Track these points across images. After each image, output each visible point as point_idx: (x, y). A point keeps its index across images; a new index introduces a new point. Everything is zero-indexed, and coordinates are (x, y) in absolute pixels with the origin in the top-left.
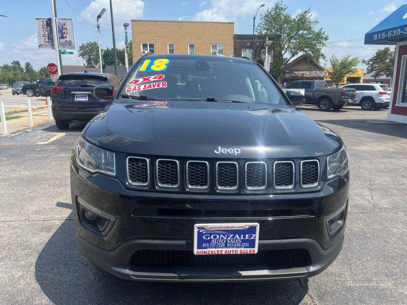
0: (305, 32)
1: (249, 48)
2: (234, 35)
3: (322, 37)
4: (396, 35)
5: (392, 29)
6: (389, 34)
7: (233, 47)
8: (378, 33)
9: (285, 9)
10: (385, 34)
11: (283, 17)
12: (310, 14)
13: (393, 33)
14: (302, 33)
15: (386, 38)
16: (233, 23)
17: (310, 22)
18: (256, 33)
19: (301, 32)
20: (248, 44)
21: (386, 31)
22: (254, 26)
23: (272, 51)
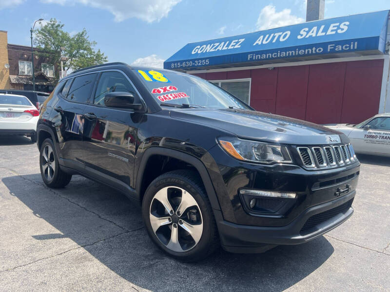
0: (85, 52)
1: (27, 60)
2: (8, 45)
3: (102, 58)
4: (189, 66)
5: (185, 61)
6: (184, 65)
7: (7, 57)
8: (174, 62)
9: (62, 26)
10: (181, 64)
11: (61, 34)
12: (87, 36)
13: (186, 64)
14: (83, 53)
15: (181, 67)
16: (6, 32)
17: (89, 43)
18: (34, 46)
19: (81, 51)
20: (25, 56)
21: (181, 62)
22: (32, 38)
23: (54, 66)
